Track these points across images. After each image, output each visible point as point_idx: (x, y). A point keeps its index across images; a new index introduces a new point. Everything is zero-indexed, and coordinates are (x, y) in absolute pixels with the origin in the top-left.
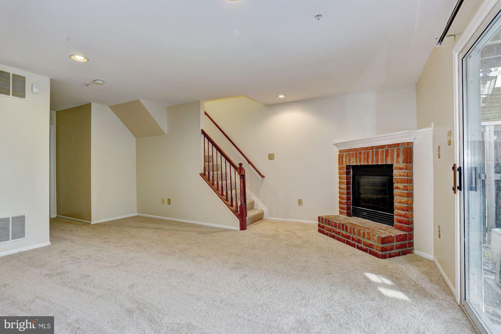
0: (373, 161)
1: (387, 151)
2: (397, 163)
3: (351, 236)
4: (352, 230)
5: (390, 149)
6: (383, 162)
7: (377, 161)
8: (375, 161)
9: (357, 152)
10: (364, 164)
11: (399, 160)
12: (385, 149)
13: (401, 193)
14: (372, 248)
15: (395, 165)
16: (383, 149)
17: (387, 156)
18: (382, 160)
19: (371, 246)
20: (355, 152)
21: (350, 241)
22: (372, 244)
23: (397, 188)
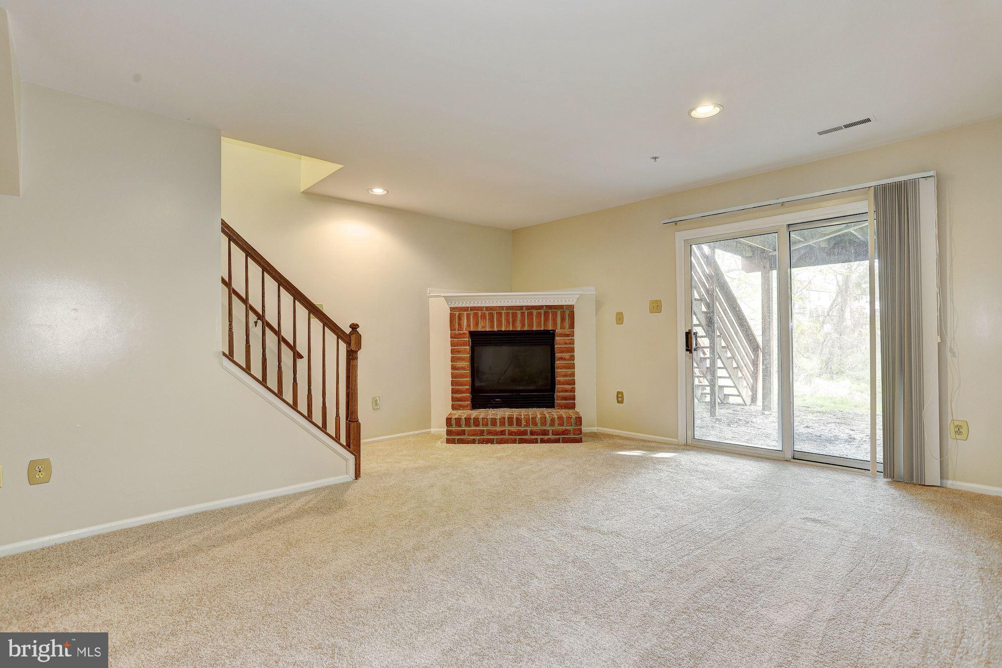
0: (523, 325)
1: (546, 314)
2: (561, 328)
3: (529, 429)
4: (530, 421)
5: (550, 311)
6: (541, 327)
7: (531, 324)
8: (526, 325)
9: (493, 312)
10: (508, 329)
11: (564, 325)
12: (542, 311)
13: (565, 364)
14: (567, 434)
15: (558, 331)
16: (539, 311)
17: (546, 319)
18: (539, 324)
19: (564, 432)
20: (487, 312)
21: (528, 437)
22: (567, 430)
23: (561, 359)
